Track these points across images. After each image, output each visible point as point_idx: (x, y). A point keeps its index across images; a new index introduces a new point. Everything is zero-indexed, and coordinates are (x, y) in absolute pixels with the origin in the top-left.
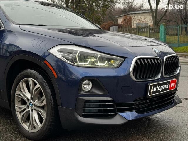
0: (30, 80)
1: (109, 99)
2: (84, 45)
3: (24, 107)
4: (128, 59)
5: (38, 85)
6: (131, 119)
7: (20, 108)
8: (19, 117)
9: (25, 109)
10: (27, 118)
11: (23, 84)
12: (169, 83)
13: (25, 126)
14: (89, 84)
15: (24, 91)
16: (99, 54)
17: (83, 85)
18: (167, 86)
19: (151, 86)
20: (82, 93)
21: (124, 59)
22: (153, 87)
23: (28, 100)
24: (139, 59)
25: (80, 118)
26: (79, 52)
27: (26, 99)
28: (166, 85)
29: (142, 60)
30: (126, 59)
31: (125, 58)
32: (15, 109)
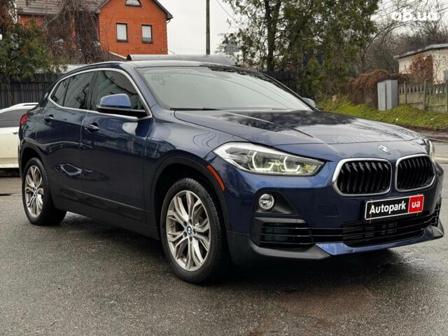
0: (189, 193)
1: (300, 221)
2: (263, 142)
3: (180, 234)
4: (330, 163)
5: (199, 202)
6: (335, 254)
7: (174, 236)
8: (173, 249)
9: (181, 238)
10: (184, 252)
11: (177, 201)
12: (406, 201)
13: (181, 263)
14: (270, 200)
15: (180, 210)
16: (287, 156)
17: (260, 201)
18: (403, 206)
19: (370, 205)
20: (259, 211)
21: (323, 163)
22: (373, 207)
23: (185, 223)
24: (349, 163)
25: (257, 248)
26: (255, 153)
27: (182, 223)
28: (400, 205)
29: (353, 164)
30: (327, 163)
31: (325, 161)
32: (166, 237)
